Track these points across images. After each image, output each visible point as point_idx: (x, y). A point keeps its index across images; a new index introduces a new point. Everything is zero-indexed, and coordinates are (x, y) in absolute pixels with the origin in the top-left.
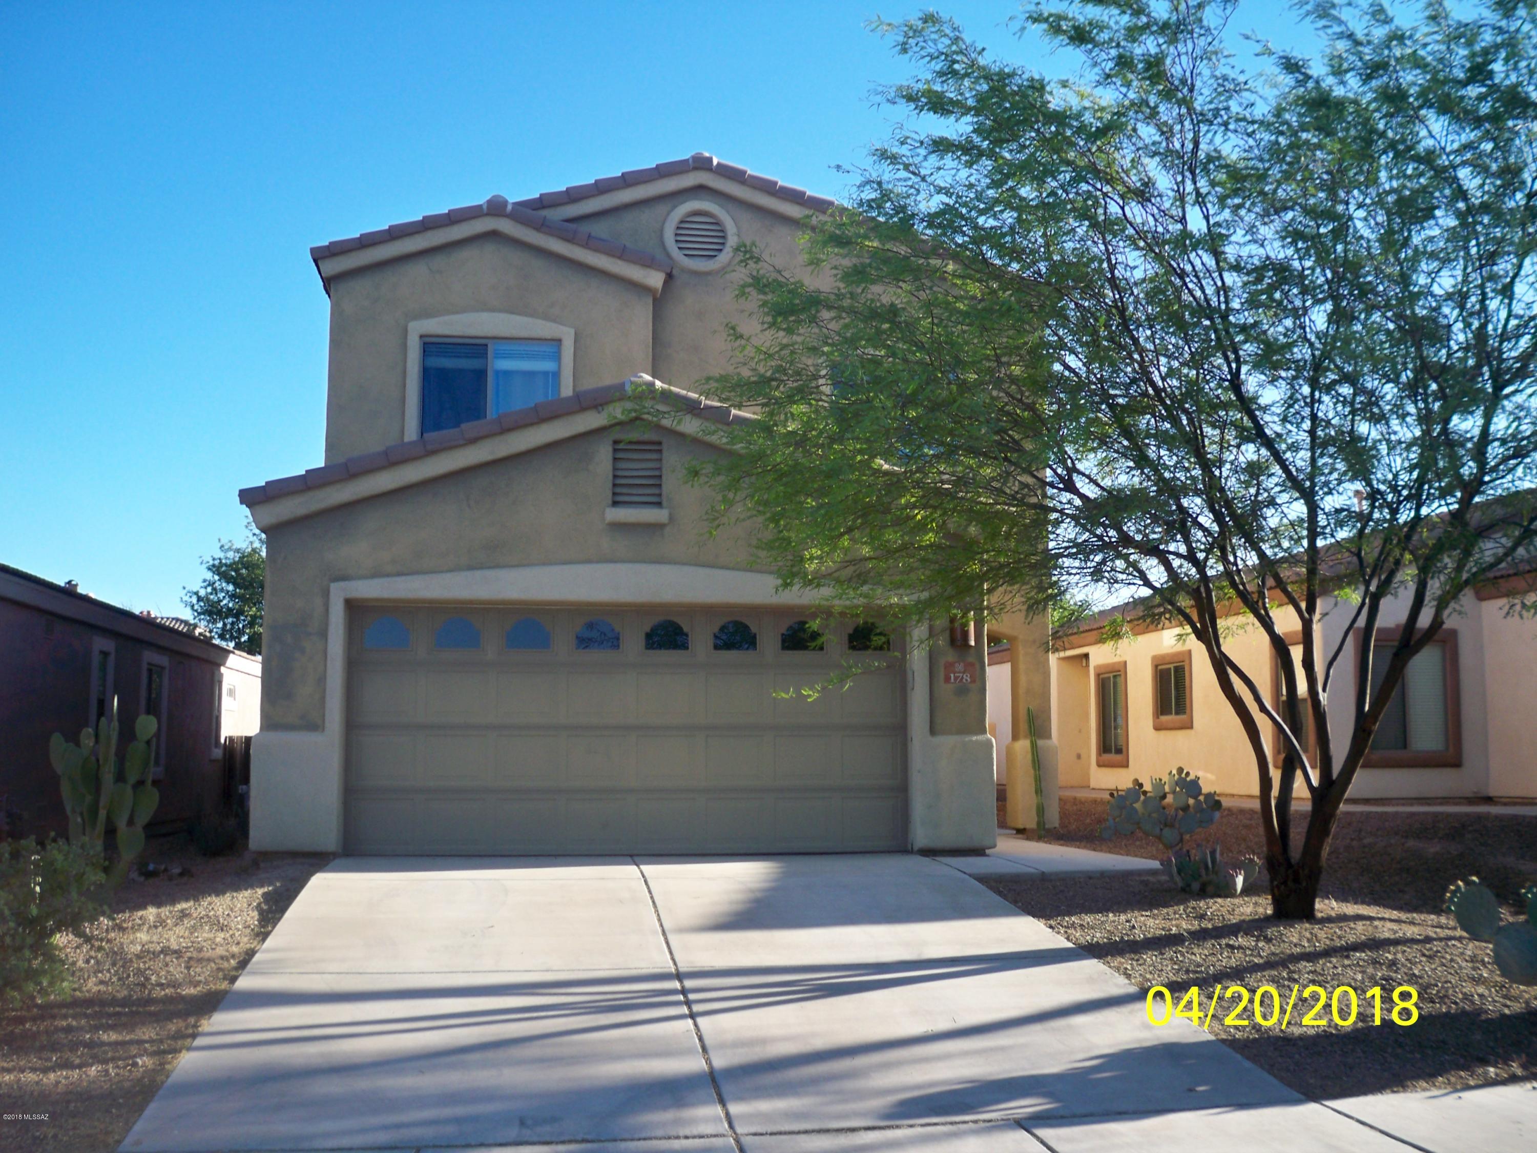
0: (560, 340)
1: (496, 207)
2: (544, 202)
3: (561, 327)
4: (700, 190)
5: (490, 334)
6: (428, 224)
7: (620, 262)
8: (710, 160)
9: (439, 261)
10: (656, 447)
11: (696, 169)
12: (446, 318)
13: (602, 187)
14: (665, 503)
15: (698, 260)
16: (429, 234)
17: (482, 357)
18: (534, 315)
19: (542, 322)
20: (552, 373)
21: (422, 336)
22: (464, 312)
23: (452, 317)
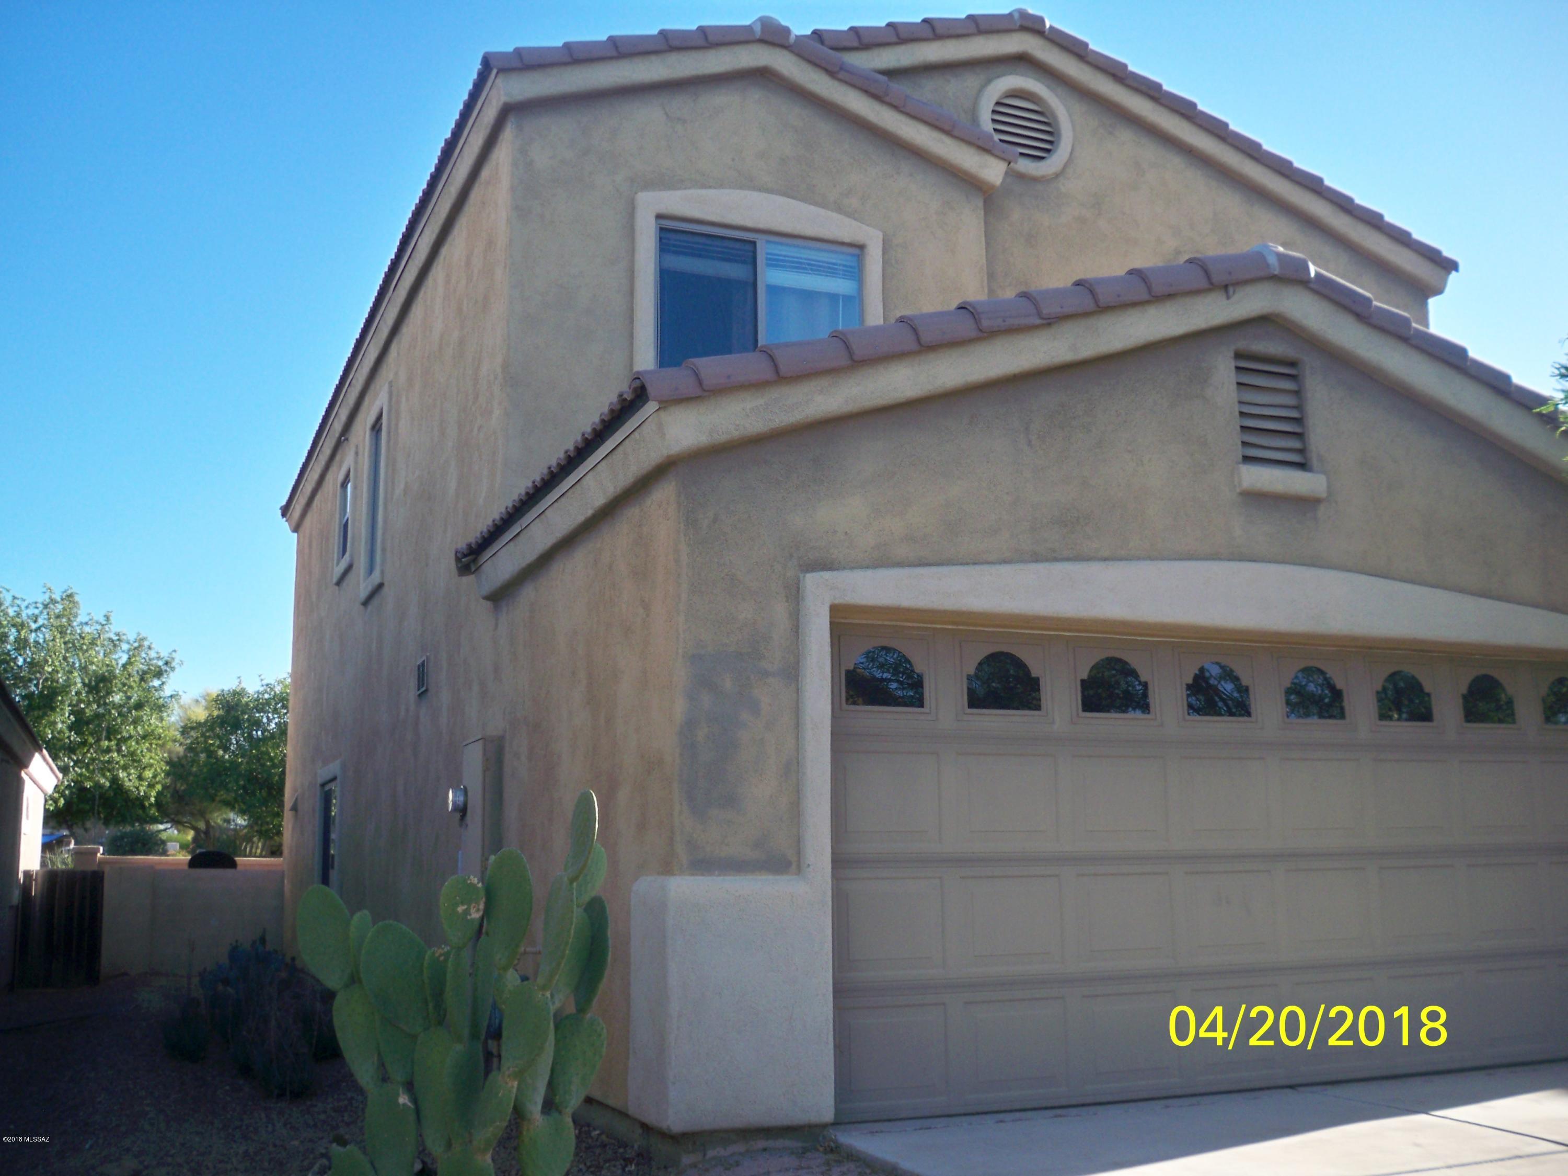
0: (861, 247)
1: (770, 33)
3: (864, 227)
4: (1024, 60)
5: (763, 225)
6: (670, 42)
7: (948, 140)
8: (1041, 20)
9: (679, 104)
10: (1293, 369)
11: (1022, 29)
12: (694, 192)
13: (900, 33)
14: (1315, 462)
15: (1025, 159)
17: (744, 262)
18: (823, 205)
19: (835, 215)
20: (847, 299)
21: (659, 217)
22: (721, 186)
23: (704, 192)
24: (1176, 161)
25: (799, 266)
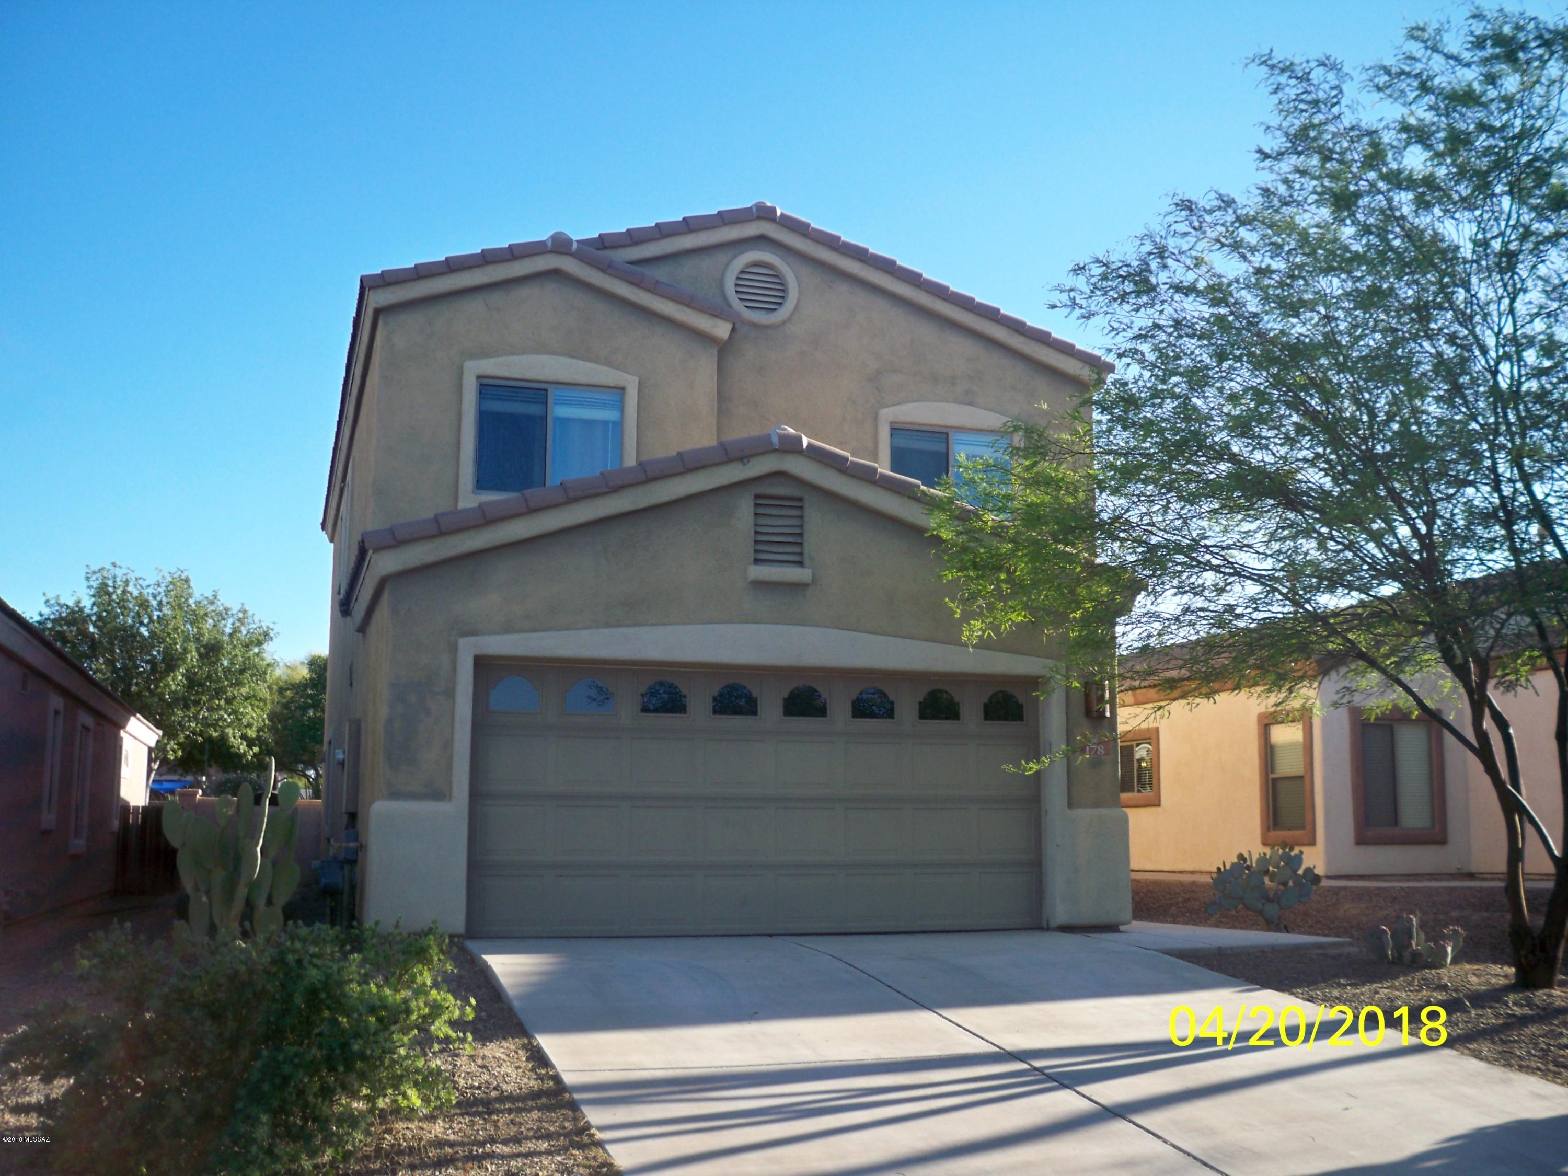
0: (623, 389)
1: (560, 245)
2: (604, 242)
3: (625, 375)
4: (762, 240)
5: (551, 378)
6: (487, 258)
7: (688, 311)
8: (773, 210)
9: (496, 298)
10: (797, 503)
11: (759, 218)
12: (503, 359)
13: (663, 231)
14: (807, 562)
15: (758, 312)
16: (490, 269)
17: (541, 403)
18: (596, 361)
19: (605, 368)
20: (614, 423)
21: (479, 377)
22: (523, 353)
23: (511, 358)
24: (882, 304)
25: (581, 404)
